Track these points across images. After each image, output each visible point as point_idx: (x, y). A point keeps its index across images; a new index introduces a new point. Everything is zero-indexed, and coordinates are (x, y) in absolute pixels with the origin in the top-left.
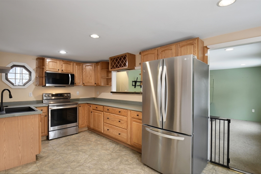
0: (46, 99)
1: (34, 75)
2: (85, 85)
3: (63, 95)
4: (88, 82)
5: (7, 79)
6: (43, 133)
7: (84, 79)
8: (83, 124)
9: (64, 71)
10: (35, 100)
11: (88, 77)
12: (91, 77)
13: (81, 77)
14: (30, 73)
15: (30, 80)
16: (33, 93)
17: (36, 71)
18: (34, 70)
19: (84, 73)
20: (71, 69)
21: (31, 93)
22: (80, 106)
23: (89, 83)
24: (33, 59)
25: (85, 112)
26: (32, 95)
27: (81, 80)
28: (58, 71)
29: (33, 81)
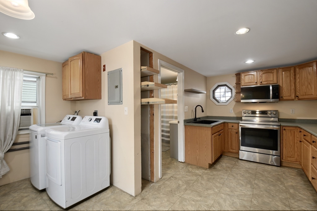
0: (245, 116)
1: (234, 91)
2: (300, 98)
3: (266, 113)
4: (305, 93)
5: (214, 98)
7: (298, 89)
9: (264, 82)
10: (235, 116)
11: (304, 85)
12: (310, 84)
13: (293, 87)
14: (231, 89)
15: (231, 97)
16: (234, 109)
17: (236, 87)
18: (234, 87)
19: (298, 81)
20: (274, 79)
21: (232, 109)
23: (307, 95)
26: (232, 111)
27: (293, 91)
29: (233, 97)
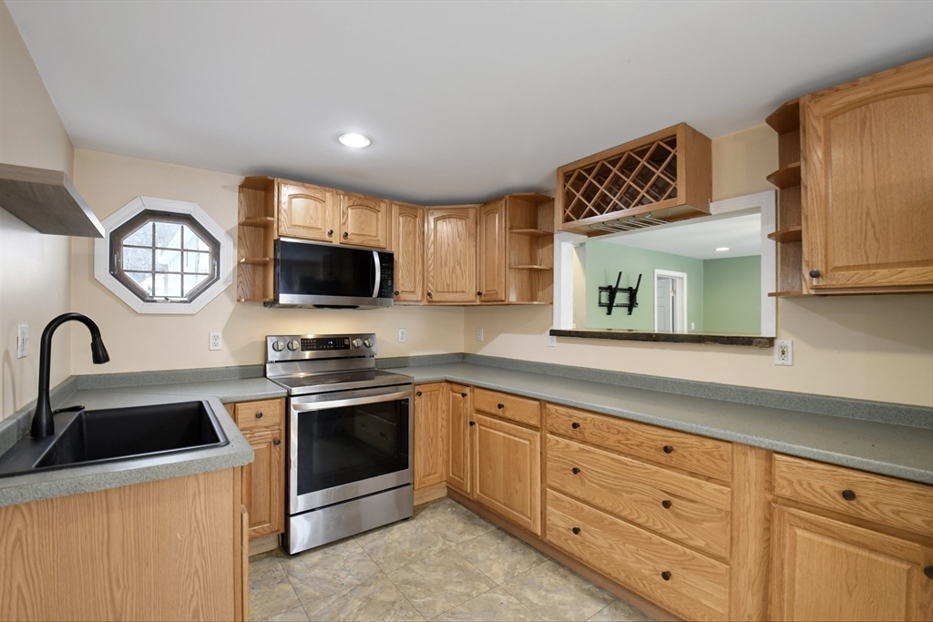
0: (277, 362)
1: (230, 255)
2: (435, 299)
3: (346, 342)
4: (448, 286)
5: (116, 271)
6: (264, 522)
7: (432, 273)
8: (430, 474)
9: (353, 237)
10: (232, 363)
11: (446, 264)
12: (459, 264)
13: (420, 268)
14: (215, 245)
15: (213, 278)
16: (226, 333)
17: (239, 238)
18: (229, 233)
19: (432, 250)
20: (379, 232)
21: (220, 334)
22: (420, 394)
23: (453, 292)
24: (225, 187)
25: (440, 419)
26: (220, 341)
27: (419, 277)
28: (327, 238)
29: (226, 281)
